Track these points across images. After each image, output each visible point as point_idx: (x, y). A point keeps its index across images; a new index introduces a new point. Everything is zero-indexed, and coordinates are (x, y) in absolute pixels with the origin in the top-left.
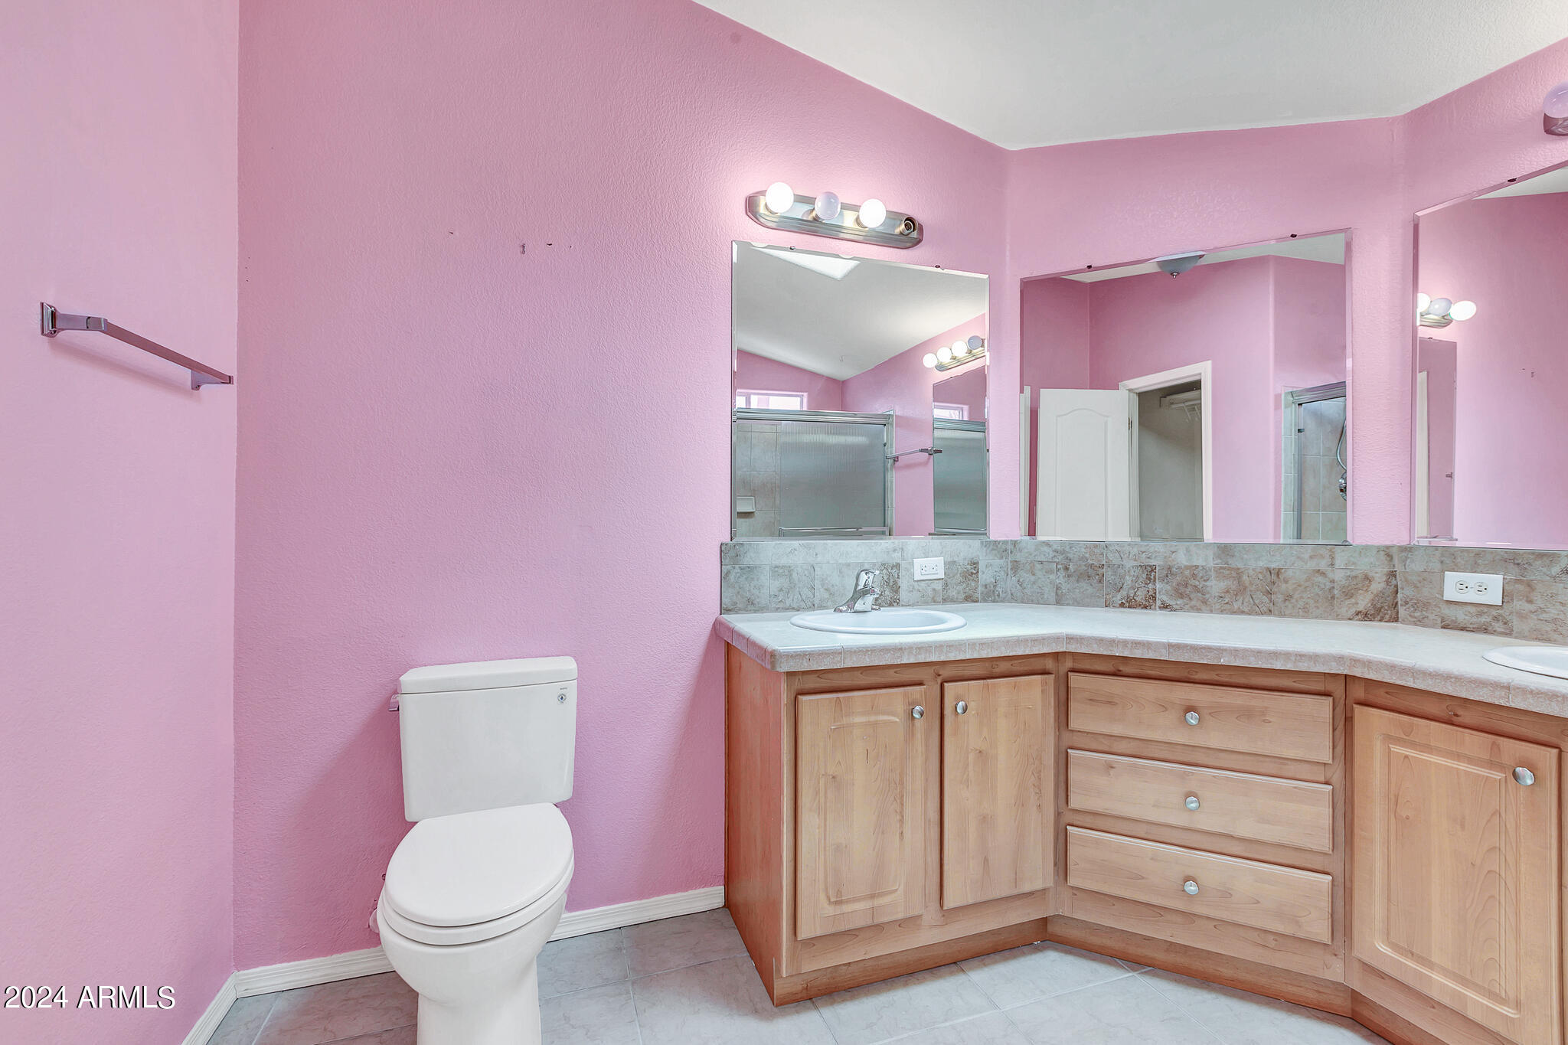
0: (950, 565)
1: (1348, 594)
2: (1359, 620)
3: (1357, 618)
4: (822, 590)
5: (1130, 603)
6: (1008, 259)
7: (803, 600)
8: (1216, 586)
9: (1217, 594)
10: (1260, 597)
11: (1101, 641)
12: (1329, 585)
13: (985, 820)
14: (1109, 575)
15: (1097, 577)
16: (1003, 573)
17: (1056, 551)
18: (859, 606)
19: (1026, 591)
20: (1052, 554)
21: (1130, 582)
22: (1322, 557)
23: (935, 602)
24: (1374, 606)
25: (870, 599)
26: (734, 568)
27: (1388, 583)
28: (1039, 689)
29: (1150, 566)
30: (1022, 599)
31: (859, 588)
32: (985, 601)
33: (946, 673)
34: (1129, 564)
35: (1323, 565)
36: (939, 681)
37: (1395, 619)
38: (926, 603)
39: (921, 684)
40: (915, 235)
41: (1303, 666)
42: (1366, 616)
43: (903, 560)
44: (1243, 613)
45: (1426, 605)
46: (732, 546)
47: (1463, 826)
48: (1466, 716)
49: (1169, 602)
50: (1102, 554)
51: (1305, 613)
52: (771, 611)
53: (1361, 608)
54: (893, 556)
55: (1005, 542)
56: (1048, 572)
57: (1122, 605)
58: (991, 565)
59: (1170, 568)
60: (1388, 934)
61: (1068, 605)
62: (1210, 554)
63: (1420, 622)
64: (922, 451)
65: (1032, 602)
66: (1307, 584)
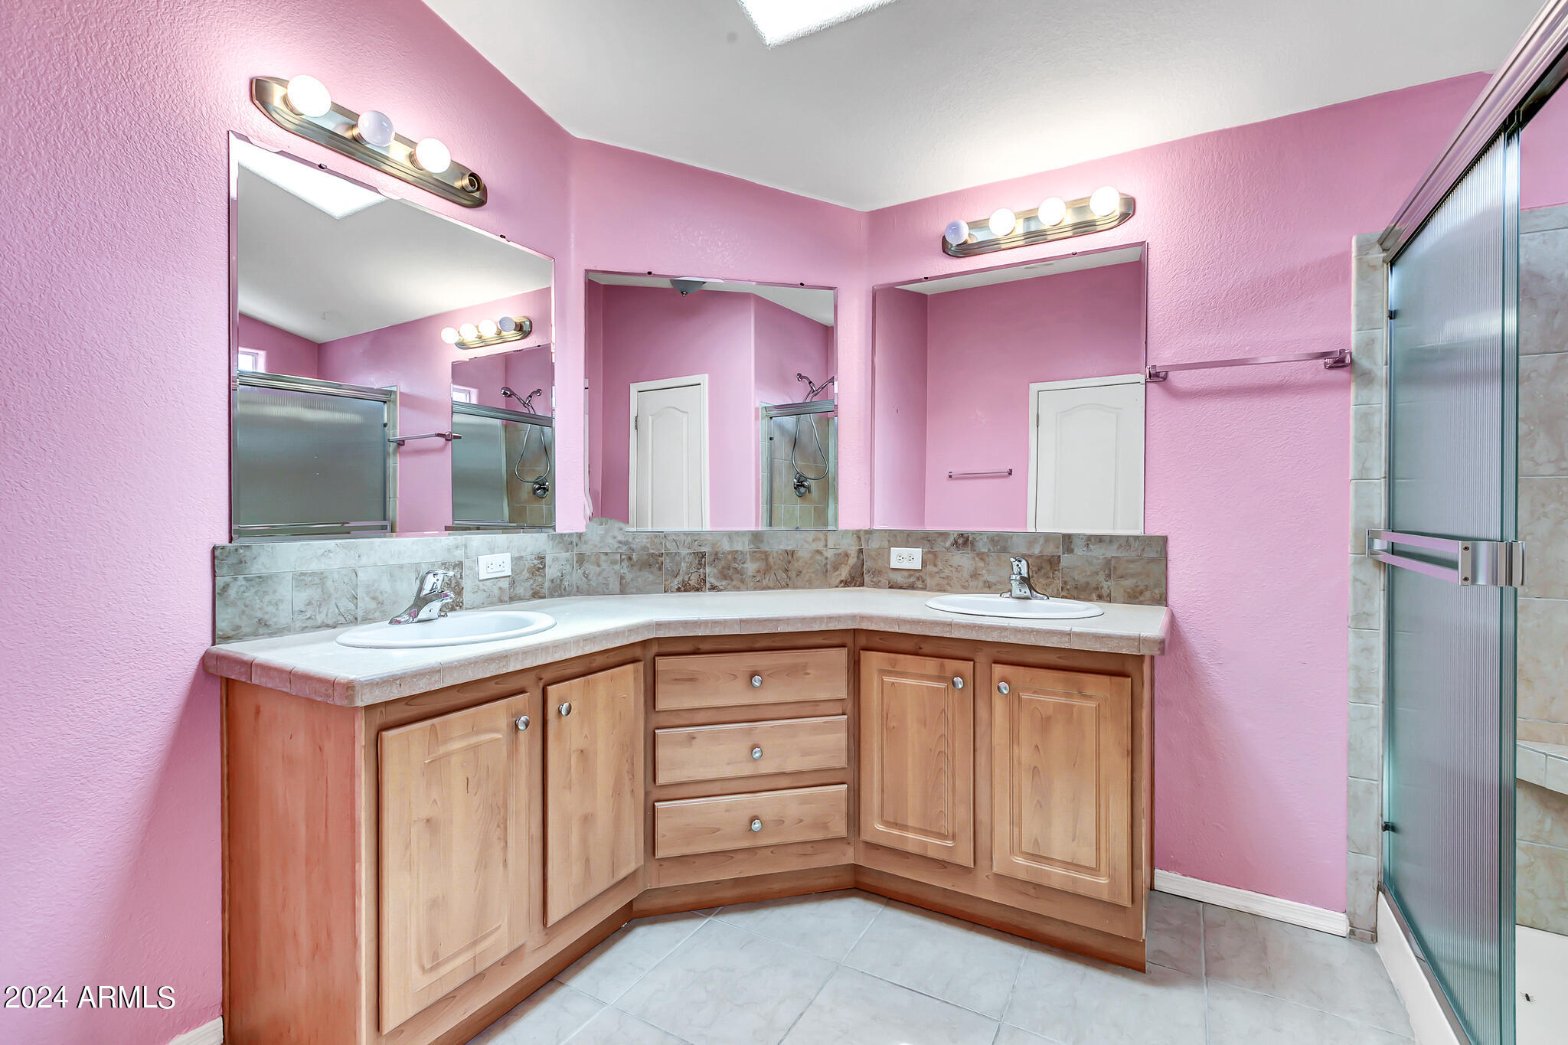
0: (517, 560)
1: (836, 568)
2: (842, 587)
3: (841, 585)
4: (367, 599)
5: (685, 588)
6: (572, 246)
7: (340, 614)
8: (751, 567)
9: (751, 574)
10: (781, 575)
11: (685, 624)
12: (824, 562)
13: (587, 820)
14: (668, 563)
15: (657, 565)
16: (568, 566)
17: (620, 542)
18: (423, 614)
19: (591, 582)
20: (617, 545)
21: (684, 568)
22: (820, 539)
23: (501, 601)
24: (850, 575)
25: (436, 605)
26: (236, 579)
27: (858, 557)
28: (631, 678)
29: (701, 553)
30: (588, 591)
31: (424, 593)
32: (552, 596)
33: (547, 676)
34: (684, 552)
35: (820, 546)
36: (541, 685)
37: (862, 585)
38: (492, 604)
39: (522, 691)
40: (477, 195)
41: (832, 626)
42: (846, 583)
43: (467, 557)
44: (769, 588)
45: (880, 572)
46: (233, 549)
47: (925, 724)
48: (927, 648)
49: (716, 584)
50: (661, 543)
51: (810, 585)
52: (296, 632)
53: (843, 578)
54: (455, 553)
55: (570, 535)
56: (614, 562)
57: (679, 590)
58: (557, 558)
59: (716, 554)
60: (882, 816)
61: (632, 593)
62: (746, 540)
63: (877, 585)
64: (439, 435)
65: (598, 594)
66: (811, 561)
